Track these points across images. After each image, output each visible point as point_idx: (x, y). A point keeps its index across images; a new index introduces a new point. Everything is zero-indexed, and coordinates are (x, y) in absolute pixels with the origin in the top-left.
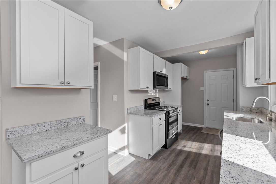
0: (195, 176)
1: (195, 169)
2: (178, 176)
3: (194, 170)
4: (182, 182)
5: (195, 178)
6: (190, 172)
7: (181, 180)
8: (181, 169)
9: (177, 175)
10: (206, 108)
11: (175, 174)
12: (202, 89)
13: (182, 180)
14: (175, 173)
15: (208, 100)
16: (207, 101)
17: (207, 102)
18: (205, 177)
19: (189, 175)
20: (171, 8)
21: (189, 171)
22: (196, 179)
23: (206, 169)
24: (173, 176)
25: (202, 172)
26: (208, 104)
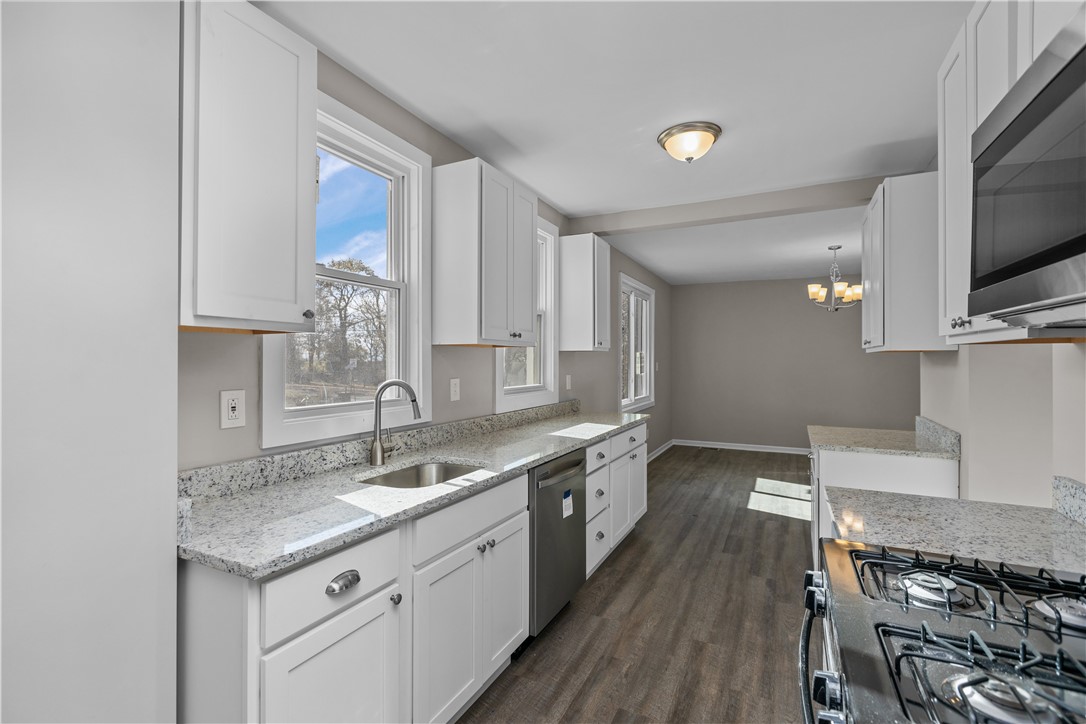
0: (624, 681)
1: (620, 713)
2: (687, 674)
3: (625, 708)
5: (627, 672)
6: (640, 697)
7: (672, 663)
11: (696, 680)
13: (669, 664)
14: (698, 682)
18: (589, 679)
19: (648, 680)
21: (647, 697)
22: (624, 670)
24: (703, 672)
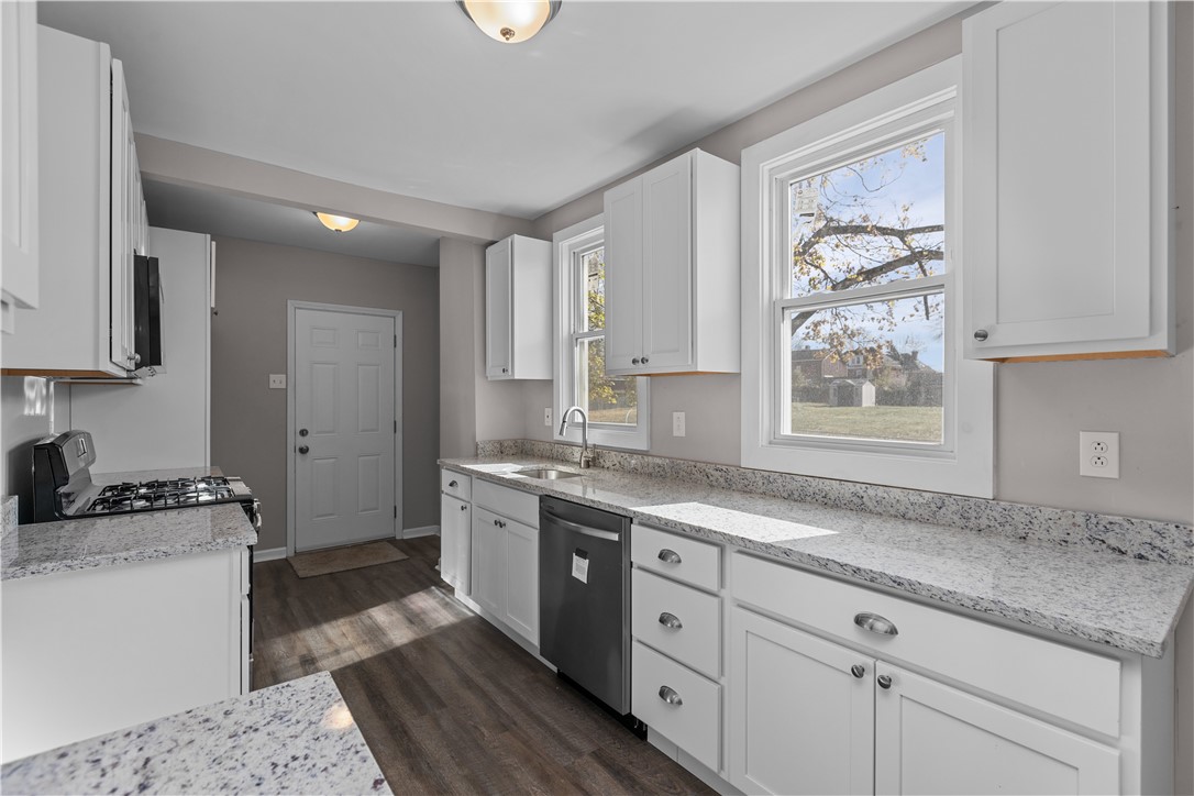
0: (472, 723)
1: (441, 704)
2: (429, 768)
3: (443, 710)
4: (466, 771)
6: (444, 723)
7: (457, 768)
8: (410, 739)
9: (425, 767)
10: (299, 468)
12: (276, 381)
13: (458, 764)
15: (304, 433)
16: (299, 437)
17: (302, 442)
18: (495, 705)
19: (455, 738)
20: (506, 32)
21: (439, 726)
22: (483, 729)
23: (468, 682)
25: (470, 698)
26: (304, 451)
